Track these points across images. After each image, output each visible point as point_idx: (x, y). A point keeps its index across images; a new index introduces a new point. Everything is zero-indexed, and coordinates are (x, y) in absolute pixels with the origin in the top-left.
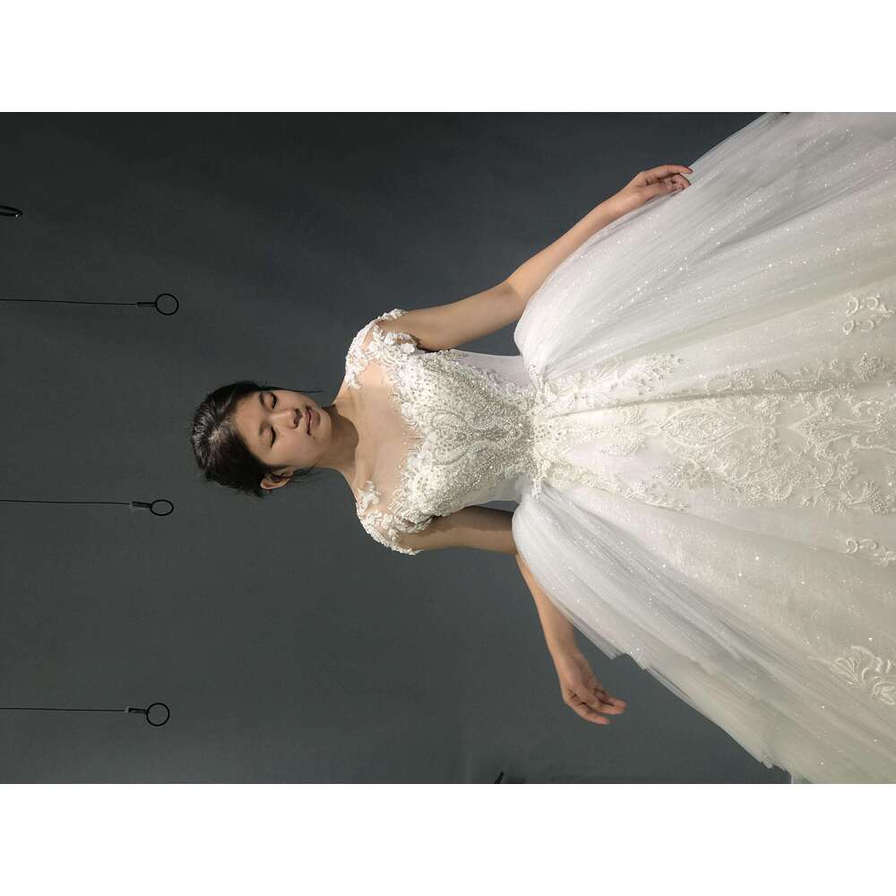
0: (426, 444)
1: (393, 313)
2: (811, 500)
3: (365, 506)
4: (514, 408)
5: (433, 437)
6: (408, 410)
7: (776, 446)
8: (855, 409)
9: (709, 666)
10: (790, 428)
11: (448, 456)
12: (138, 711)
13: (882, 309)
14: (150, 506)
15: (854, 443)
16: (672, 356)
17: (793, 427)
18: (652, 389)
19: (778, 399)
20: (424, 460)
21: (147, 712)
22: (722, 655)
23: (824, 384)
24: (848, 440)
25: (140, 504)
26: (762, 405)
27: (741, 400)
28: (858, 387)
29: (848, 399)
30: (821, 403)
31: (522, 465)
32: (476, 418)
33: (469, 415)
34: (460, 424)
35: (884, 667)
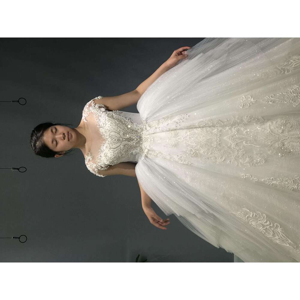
0: (107, 142)
1: (99, 97)
2: (230, 162)
3: (88, 160)
4: (136, 131)
5: (109, 139)
6: (102, 130)
7: (219, 144)
8: (244, 132)
9: (198, 216)
10: (223, 138)
11: (114, 146)
12: (16, 238)
13: (252, 100)
14: (18, 169)
15: (244, 143)
16: (187, 115)
17: (225, 138)
18: (180, 125)
19: (220, 129)
20: (106, 147)
21: (19, 238)
22: (202, 212)
23: (234, 124)
24: (242, 142)
25: (14, 169)
26: (215, 131)
27: (208, 129)
28: (245, 125)
29: (242, 129)
30: (234, 130)
31: (138, 150)
32: (124, 134)
33: (121, 133)
34: (118, 136)
35: (253, 215)
